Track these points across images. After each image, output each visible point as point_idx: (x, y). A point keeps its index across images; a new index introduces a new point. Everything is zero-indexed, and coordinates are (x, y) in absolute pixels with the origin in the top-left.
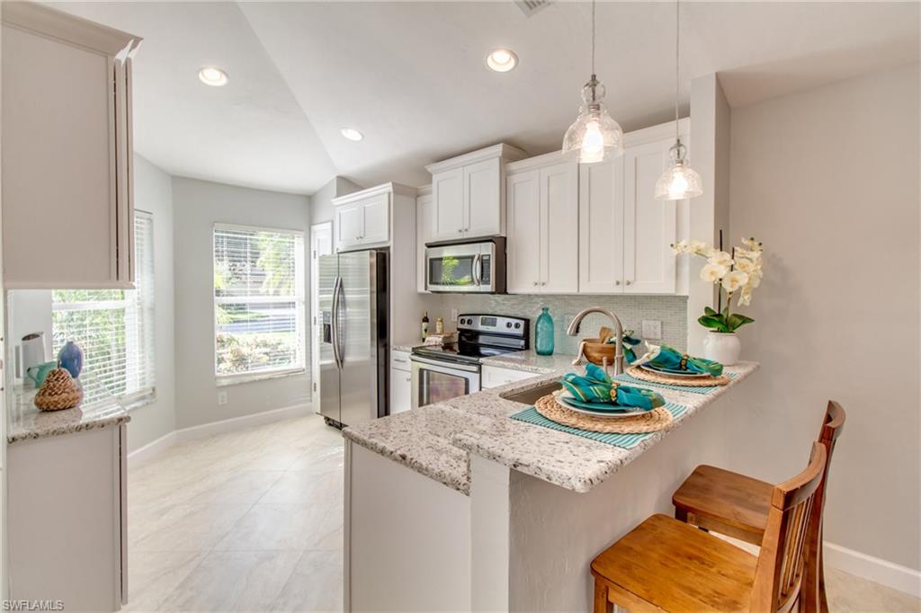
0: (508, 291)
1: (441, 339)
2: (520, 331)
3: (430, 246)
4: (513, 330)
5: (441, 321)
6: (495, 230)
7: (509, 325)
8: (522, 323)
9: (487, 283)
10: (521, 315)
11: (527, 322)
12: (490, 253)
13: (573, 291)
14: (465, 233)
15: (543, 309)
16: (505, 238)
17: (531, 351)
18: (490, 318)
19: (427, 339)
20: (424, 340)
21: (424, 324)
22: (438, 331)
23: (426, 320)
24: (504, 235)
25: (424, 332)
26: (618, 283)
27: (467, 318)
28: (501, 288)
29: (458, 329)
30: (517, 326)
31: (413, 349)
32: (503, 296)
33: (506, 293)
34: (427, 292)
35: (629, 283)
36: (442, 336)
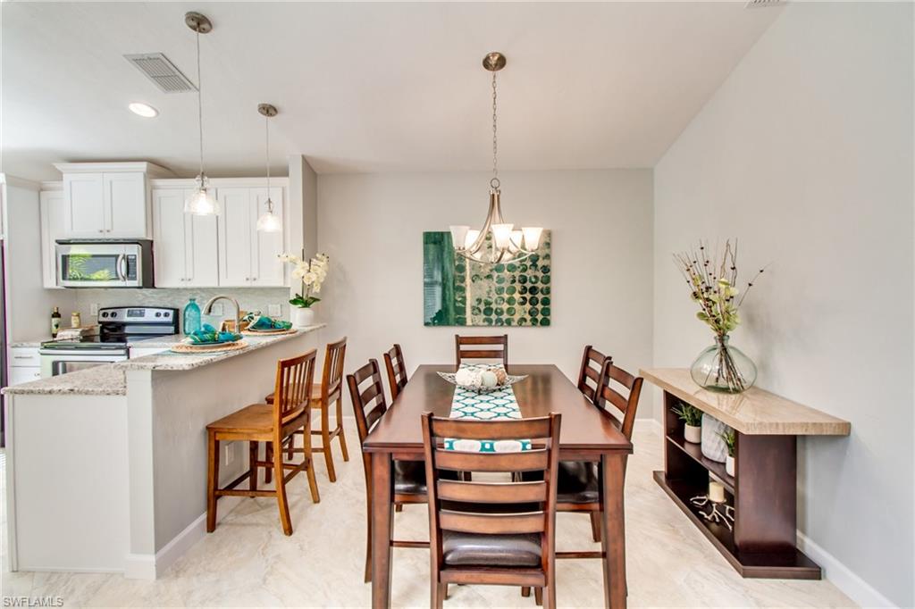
0: (156, 286)
1: (78, 333)
2: (170, 319)
3: (61, 243)
4: (162, 319)
5: (78, 315)
6: (141, 234)
7: (158, 315)
8: (171, 312)
9: (135, 279)
10: (169, 306)
11: (176, 311)
12: (136, 253)
13: (215, 285)
14: (107, 233)
15: (191, 300)
16: (152, 242)
17: (180, 335)
18: (138, 309)
19: (59, 334)
20: (54, 336)
21: (55, 321)
22: (74, 325)
23: (57, 315)
24: (151, 239)
25: (54, 328)
26: (247, 279)
27: (110, 312)
28: (149, 282)
29: (100, 323)
30: (166, 315)
31: (42, 344)
32: (151, 290)
33: (153, 287)
34: (59, 287)
35: (255, 279)
36: (80, 330)
